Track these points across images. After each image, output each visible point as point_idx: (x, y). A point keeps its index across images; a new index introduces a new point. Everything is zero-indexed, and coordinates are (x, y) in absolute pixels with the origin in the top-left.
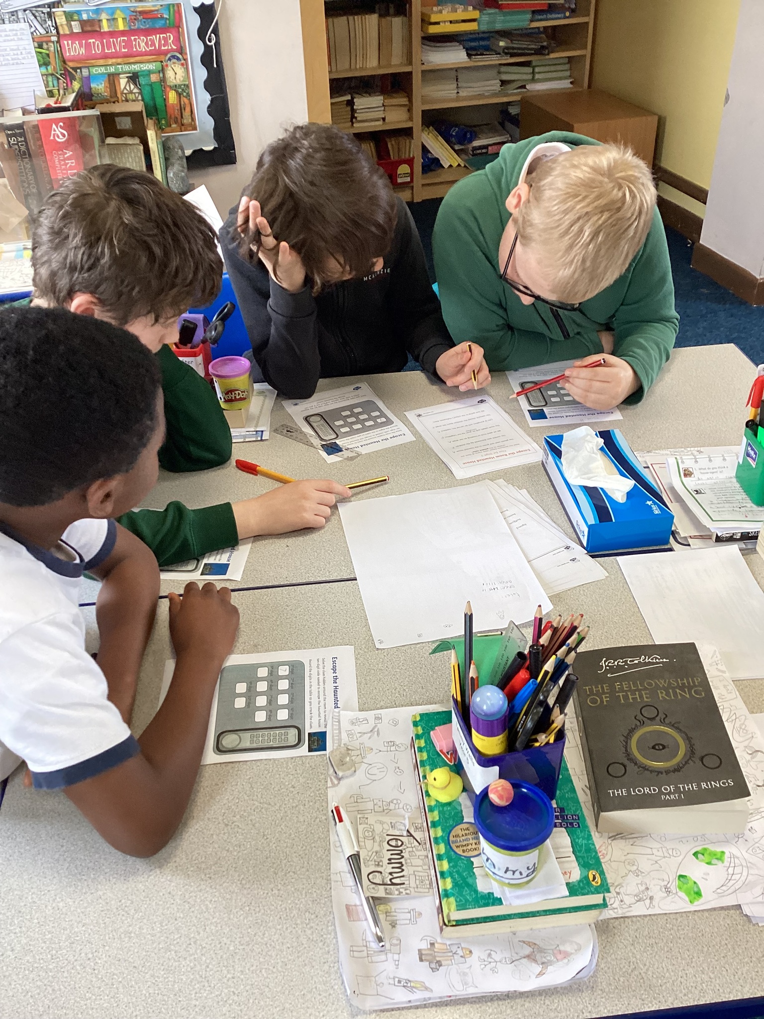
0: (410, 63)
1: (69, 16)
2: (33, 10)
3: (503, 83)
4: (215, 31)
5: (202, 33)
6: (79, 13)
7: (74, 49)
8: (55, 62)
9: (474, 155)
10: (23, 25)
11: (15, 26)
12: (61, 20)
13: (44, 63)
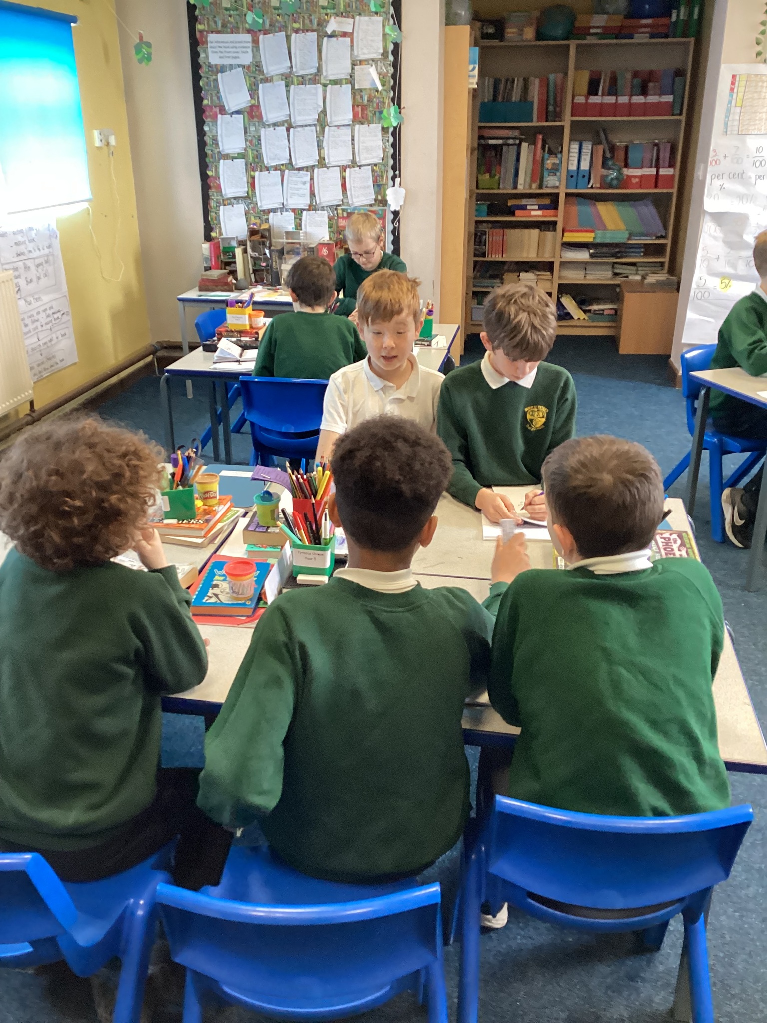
0: (554, 257)
1: (343, 210)
2: (330, 207)
3: (616, 274)
4: (399, 221)
5: (393, 222)
6: (347, 209)
7: (342, 223)
8: (334, 227)
9: (595, 314)
10: (326, 212)
11: (323, 212)
12: (340, 212)
13: (330, 227)
